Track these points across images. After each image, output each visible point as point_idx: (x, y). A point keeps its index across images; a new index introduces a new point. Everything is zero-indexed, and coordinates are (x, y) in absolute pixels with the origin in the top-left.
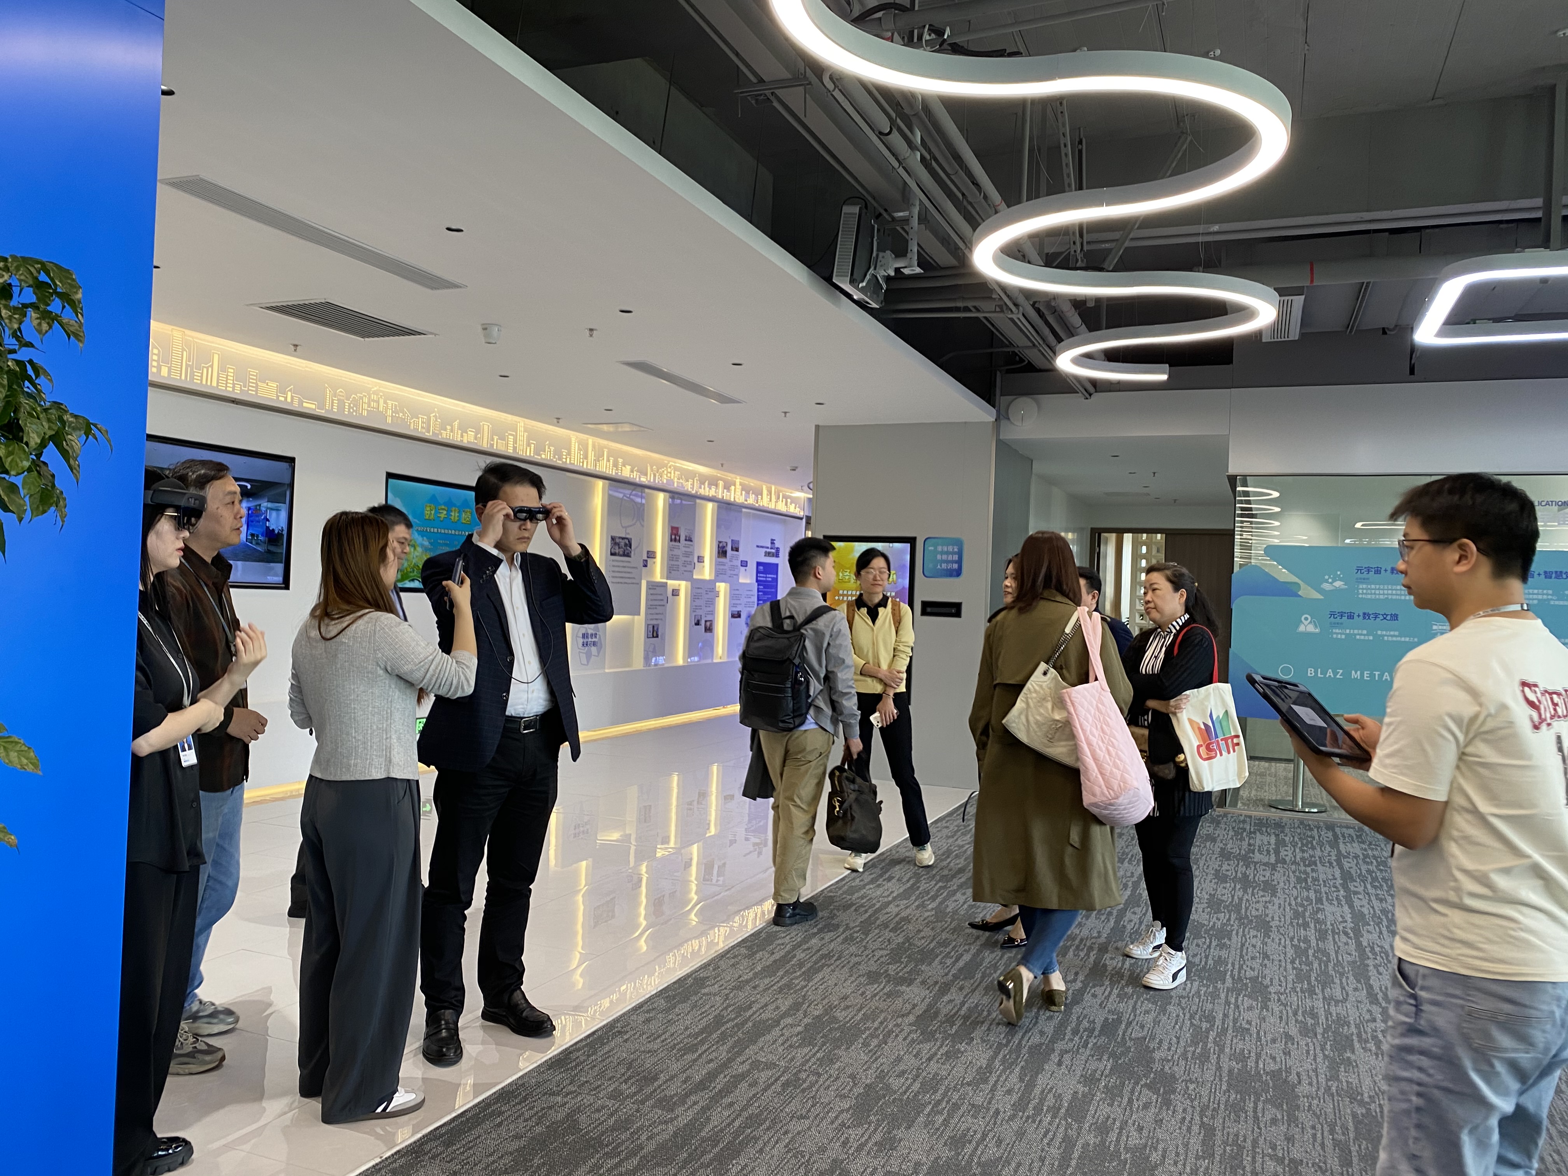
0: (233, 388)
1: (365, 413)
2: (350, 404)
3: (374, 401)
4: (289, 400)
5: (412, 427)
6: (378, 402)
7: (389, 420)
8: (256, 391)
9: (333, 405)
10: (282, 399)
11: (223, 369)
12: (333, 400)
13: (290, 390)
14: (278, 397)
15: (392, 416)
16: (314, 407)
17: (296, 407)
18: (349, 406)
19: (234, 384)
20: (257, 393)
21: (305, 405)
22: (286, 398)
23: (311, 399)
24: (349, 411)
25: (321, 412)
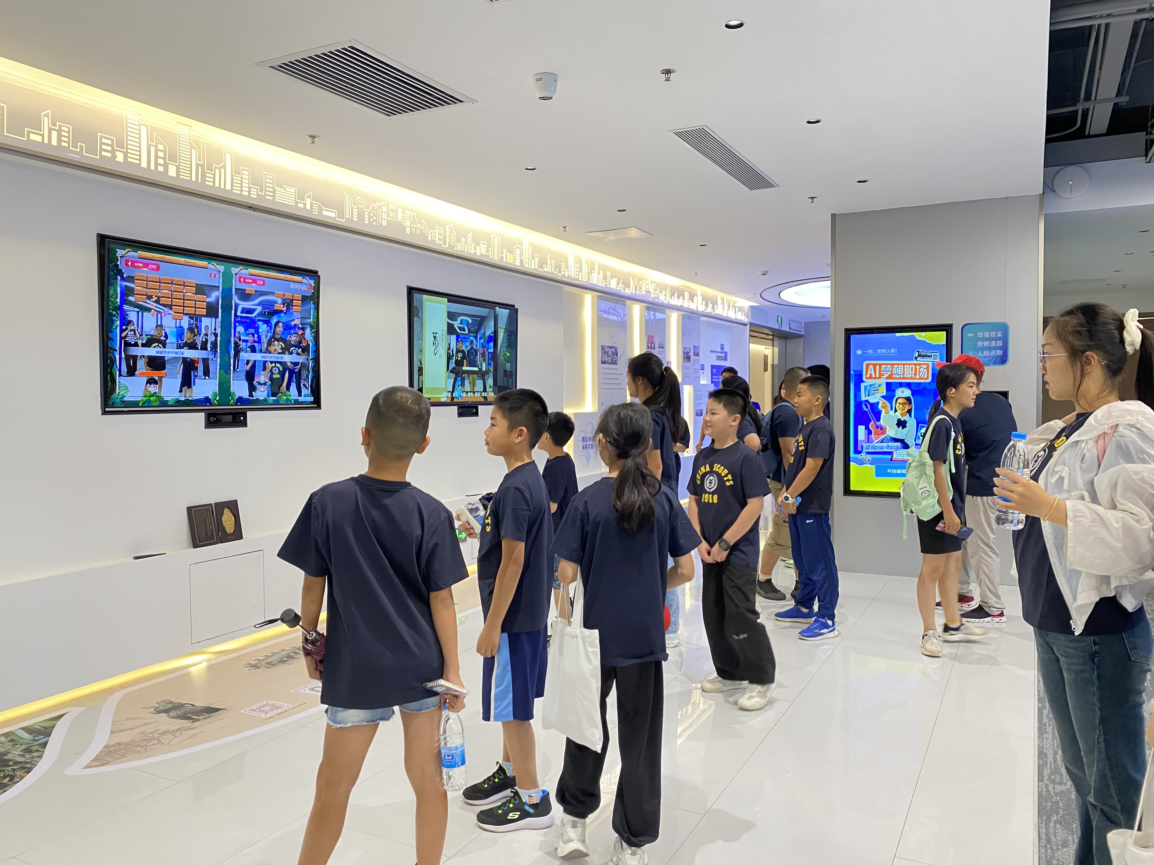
0: (249, 192)
1: (384, 223)
2: (369, 214)
3: (392, 210)
4: (308, 207)
5: (430, 239)
6: (396, 212)
7: (408, 231)
8: (274, 196)
9: (352, 214)
10: (301, 206)
11: (236, 171)
12: (352, 208)
13: (309, 197)
14: (297, 203)
15: (411, 227)
16: (333, 215)
17: (315, 214)
18: (369, 215)
19: (249, 188)
20: (274, 198)
21: (325, 213)
22: (305, 205)
23: (330, 206)
24: (369, 221)
25: (341, 222)
